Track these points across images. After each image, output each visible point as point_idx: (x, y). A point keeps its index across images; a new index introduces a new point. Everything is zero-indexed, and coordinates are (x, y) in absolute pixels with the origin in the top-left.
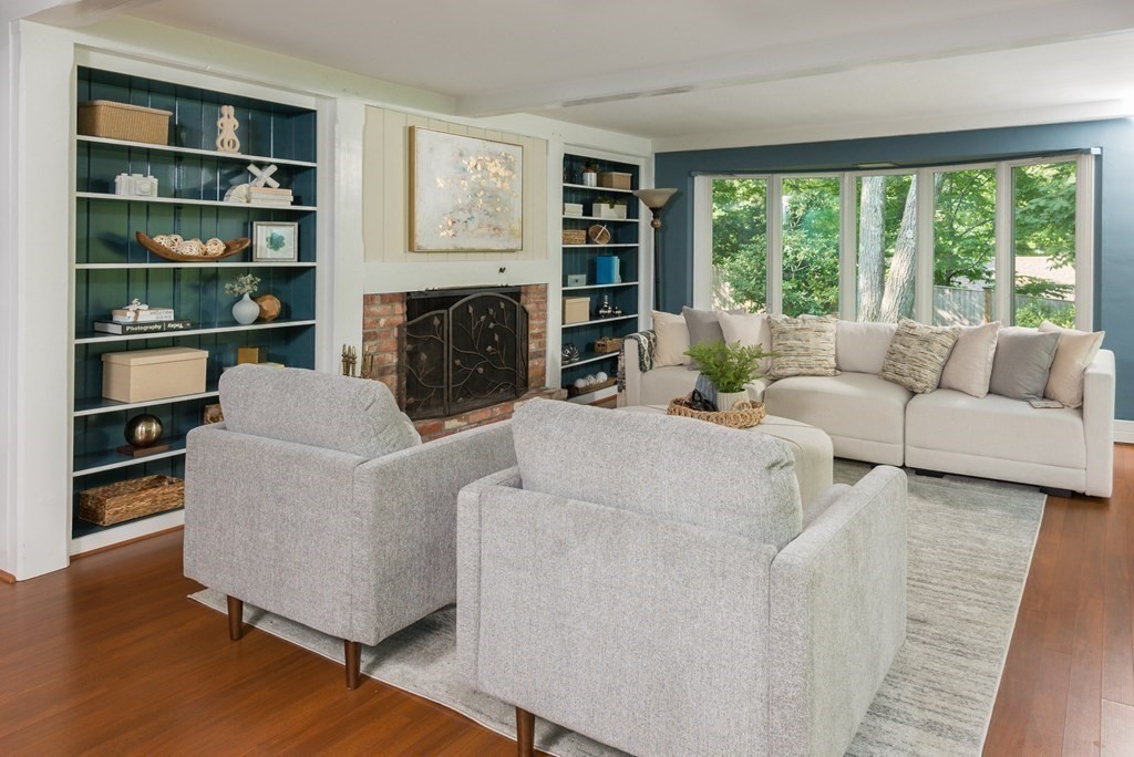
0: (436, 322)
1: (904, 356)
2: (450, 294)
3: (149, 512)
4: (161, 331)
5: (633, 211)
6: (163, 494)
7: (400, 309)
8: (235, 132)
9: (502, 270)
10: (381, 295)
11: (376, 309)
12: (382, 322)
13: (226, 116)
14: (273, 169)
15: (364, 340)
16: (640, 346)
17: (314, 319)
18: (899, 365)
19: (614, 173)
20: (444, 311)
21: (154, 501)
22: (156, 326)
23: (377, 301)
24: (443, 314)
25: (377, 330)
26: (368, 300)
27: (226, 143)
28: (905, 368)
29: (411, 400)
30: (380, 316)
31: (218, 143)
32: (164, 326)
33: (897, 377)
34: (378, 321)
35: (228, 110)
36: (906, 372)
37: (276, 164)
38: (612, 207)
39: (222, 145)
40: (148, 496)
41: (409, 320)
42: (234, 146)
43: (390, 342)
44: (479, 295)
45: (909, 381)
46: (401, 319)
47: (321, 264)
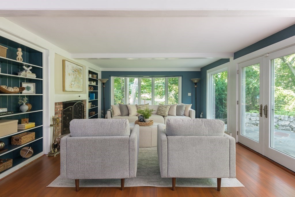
0: (70, 109)
1: (162, 110)
2: (72, 102)
3: (3, 170)
4: (6, 115)
5: (97, 84)
6: (7, 164)
7: (62, 106)
8: (22, 56)
9: (79, 96)
10: (58, 103)
11: (57, 106)
12: (58, 109)
13: (19, 51)
14: (31, 68)
15: (55, 115)
16: (111, 112)
17: (42, 109)
18: (161, 112)
19: (94, 75)
20: (72, 106)
21: (4, 167)
22: (4, 113)
23: (57, 104)
24: (72, 107)
25: (57, 112)
26: (56, 104)
27: (19, 59)
28: (163, 112)
29: (65, 129)
30: (58, 108)
31: (17, 59)
32: (6, 113)
33: (161, 114)
34: (57, 110)
35: (20, 49)
36: (163, 113)
37: (32, 66)
38: (94, 82)
39: (18, 60)
40: (2, 165)
41: (64, 109)
42: (21, 60)
43: (60, 115)
44: (78, 102)
45: (163, 114)
46: (62, 109)
47: (44, 95)
